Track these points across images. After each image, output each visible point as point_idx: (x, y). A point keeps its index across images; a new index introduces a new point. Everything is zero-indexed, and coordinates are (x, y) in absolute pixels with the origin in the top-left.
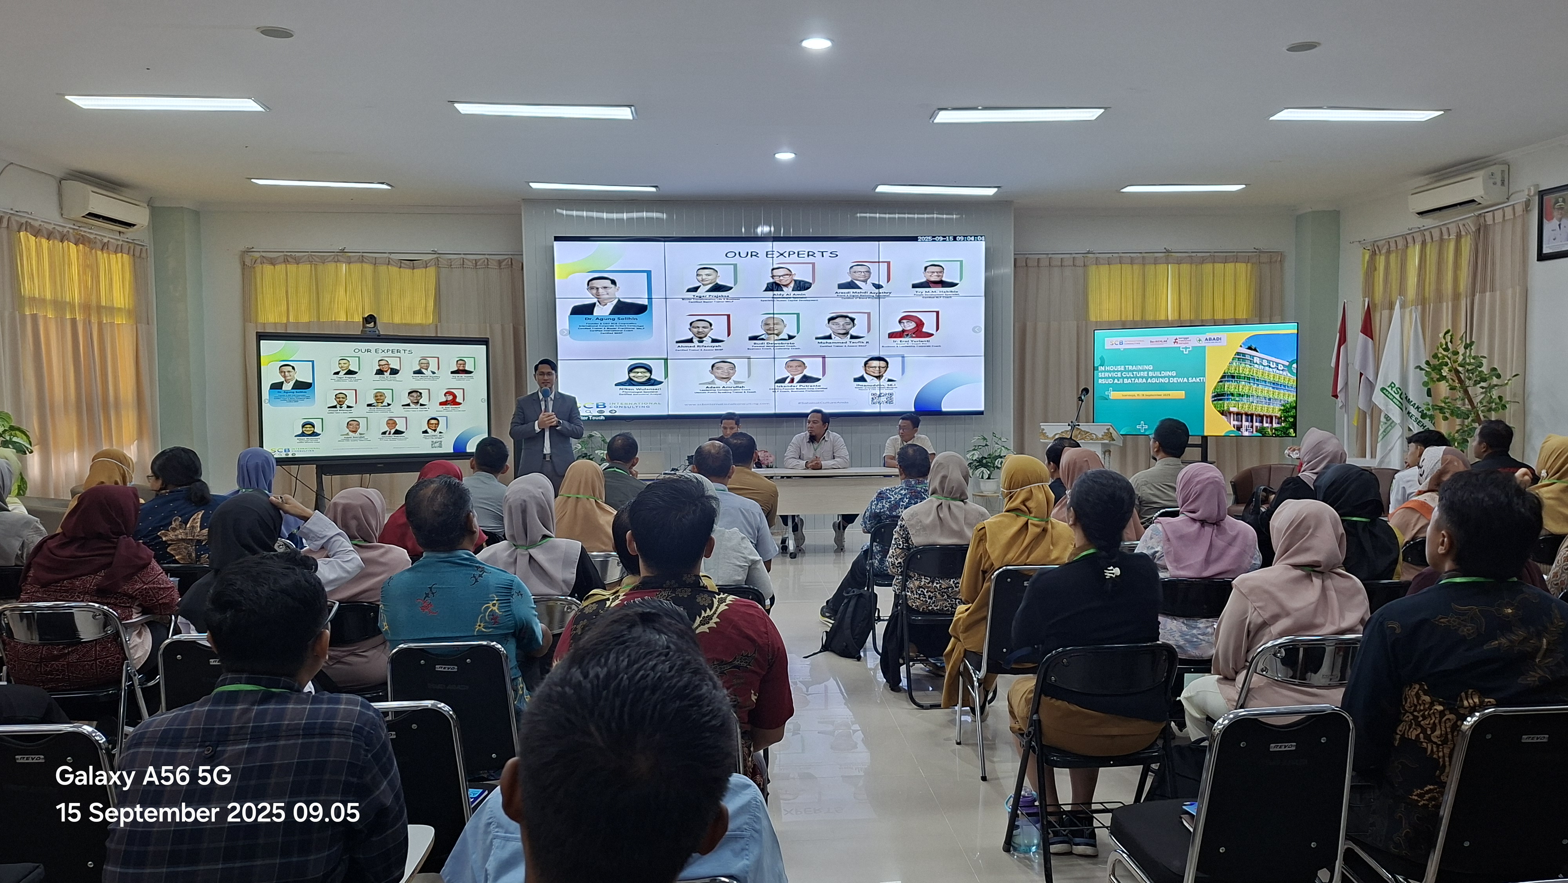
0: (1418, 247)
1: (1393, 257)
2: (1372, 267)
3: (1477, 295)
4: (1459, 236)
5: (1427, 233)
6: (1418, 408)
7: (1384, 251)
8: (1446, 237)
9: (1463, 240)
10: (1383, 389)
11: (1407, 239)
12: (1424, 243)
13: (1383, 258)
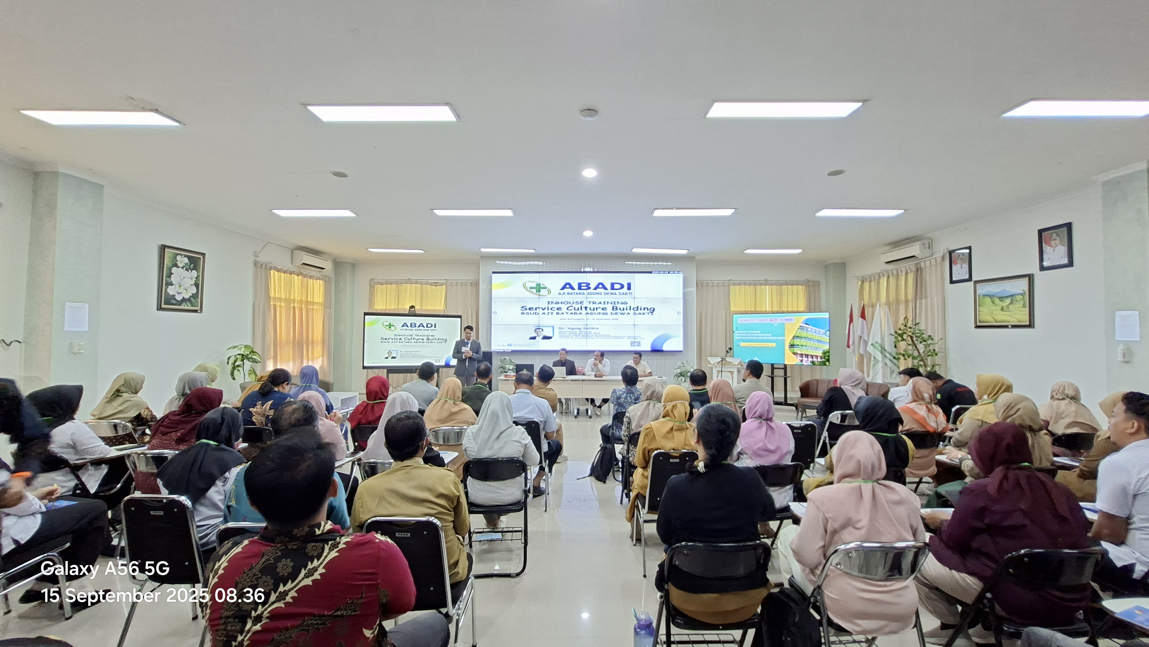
0: (885, 278)
1: (873, 283)
2: (862, 288)
3: (918, 302)
4: (907, 273)
5: (890, 272)
6: (890, 354)
7: (868, 280)
8: (900, 273)
9: (909, 275)
10: (872, 344)
11: (879, 276)
12: (888, 277)
13: (868, 284)
